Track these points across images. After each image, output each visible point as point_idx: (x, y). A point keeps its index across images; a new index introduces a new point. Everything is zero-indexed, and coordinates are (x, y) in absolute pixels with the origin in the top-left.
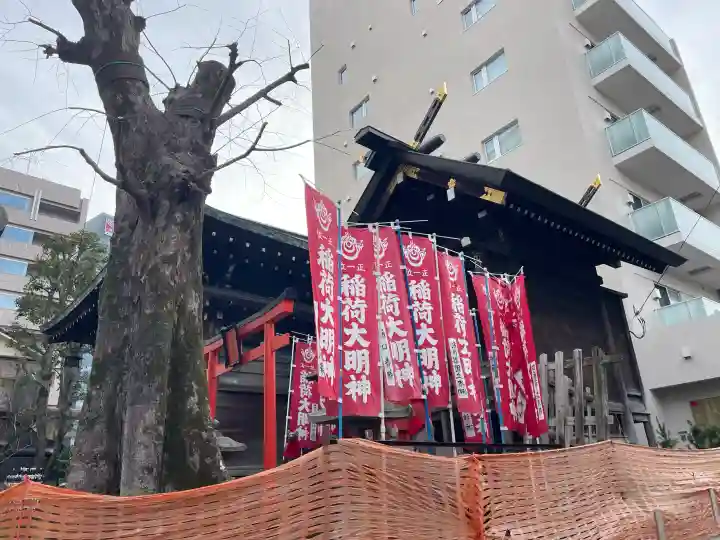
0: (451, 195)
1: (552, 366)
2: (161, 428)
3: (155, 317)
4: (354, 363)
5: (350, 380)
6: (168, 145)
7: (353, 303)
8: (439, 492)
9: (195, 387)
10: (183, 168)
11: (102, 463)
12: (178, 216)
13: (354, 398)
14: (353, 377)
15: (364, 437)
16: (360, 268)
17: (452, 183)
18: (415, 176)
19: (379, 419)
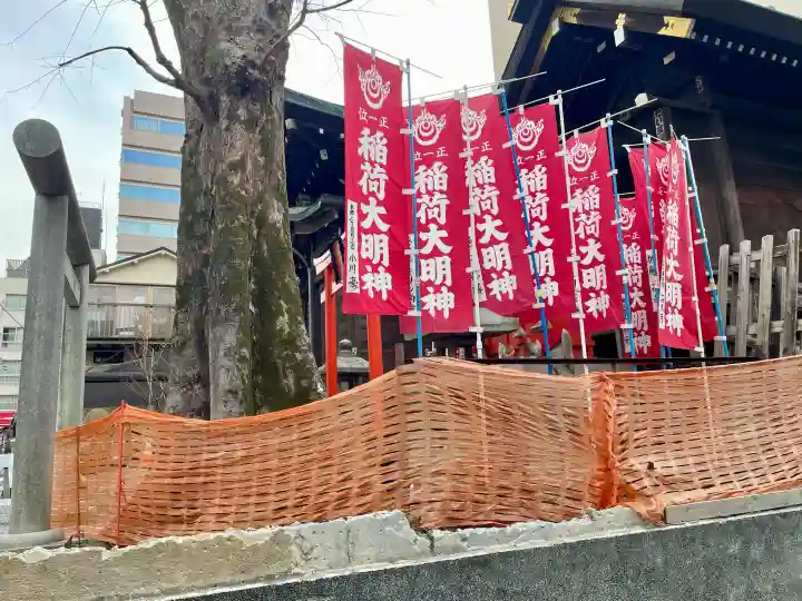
0: (619, 37)
1: (756, 256)
2: (245, 352)
3: (227, 231)
4: (432, 272)
5: (427, 293)
6: (229, 29)
7: (431, 200)
8: (553, 417)
9: (285, 306)
10: (240, 53)
11: (196, 387)
12: (242, 112)
13: (433, 313)
14: (430, 289)
15: (456, 355)
16: (441, 152)
17: (621, 20)
18: (574, 21)
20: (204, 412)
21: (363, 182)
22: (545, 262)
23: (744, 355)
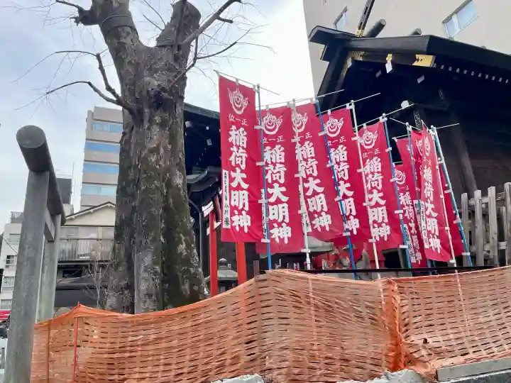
0: (389, 68)
1: (485, 200)
2: (158, 268)
3: (147, 191)
4: (276, 214)
5: (274, 227)
7: (274, 169)
8: (359, 309)
9: (183, 238)
10: (156, 83)
11: (126, 292)
12: (158, 119)
13: (277, 240)
14: (275, 225)
15: (292, 268)
16: (280, 139)
17: (389, 58)
18: (361, 59)
19: (304, 255)
20: (130, 309)
21: (232, 158)
22: (349, 206)
23: (483, 265)
